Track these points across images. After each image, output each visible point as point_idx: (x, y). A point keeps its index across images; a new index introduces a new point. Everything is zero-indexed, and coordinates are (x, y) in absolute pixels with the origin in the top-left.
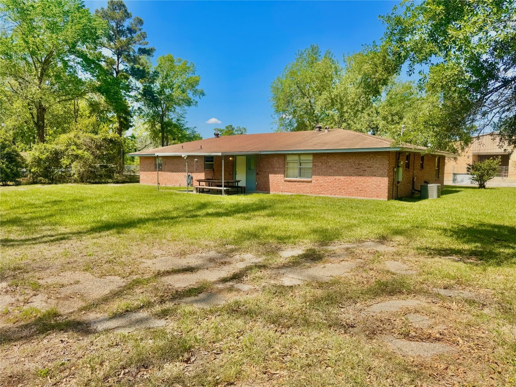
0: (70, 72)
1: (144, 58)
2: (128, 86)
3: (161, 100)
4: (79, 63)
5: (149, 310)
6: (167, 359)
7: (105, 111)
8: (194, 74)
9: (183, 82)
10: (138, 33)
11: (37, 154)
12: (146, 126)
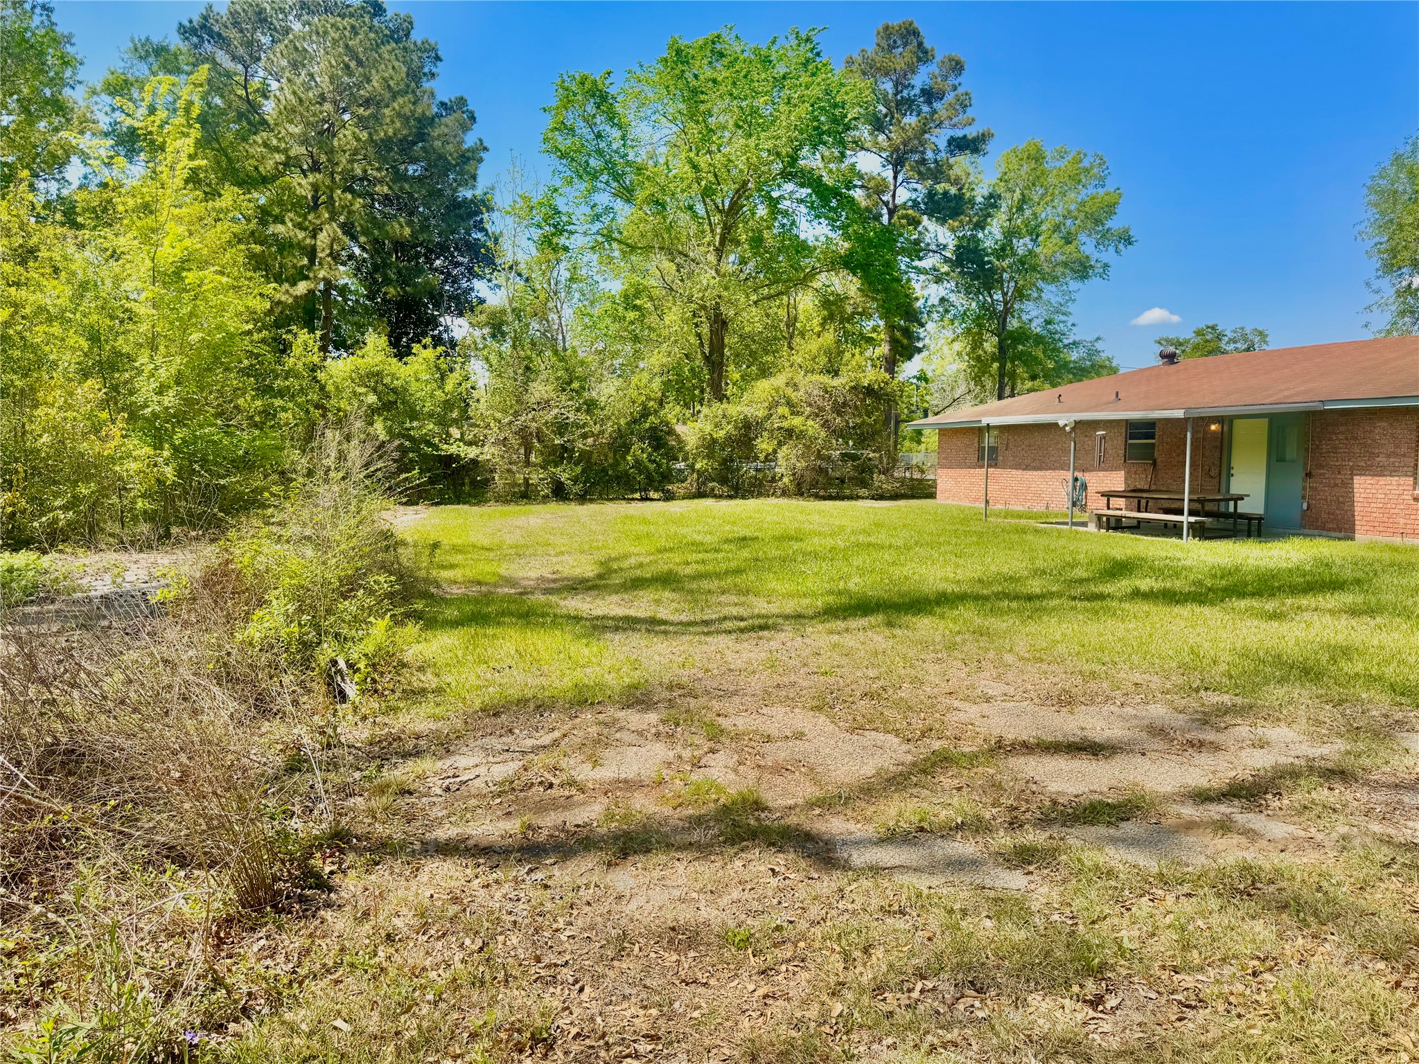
0: (783, 225)
1: (962, 164)
2: (917, 242)
3: (1004, 270)
4: (801, 201)
5: (979, 839)
6: (1037, 983)
7: (858, 313)
8: (1103, 186)
9: (1069, 212)
10: (950, 97)
11: (708, 428)
12: (958, 346)
